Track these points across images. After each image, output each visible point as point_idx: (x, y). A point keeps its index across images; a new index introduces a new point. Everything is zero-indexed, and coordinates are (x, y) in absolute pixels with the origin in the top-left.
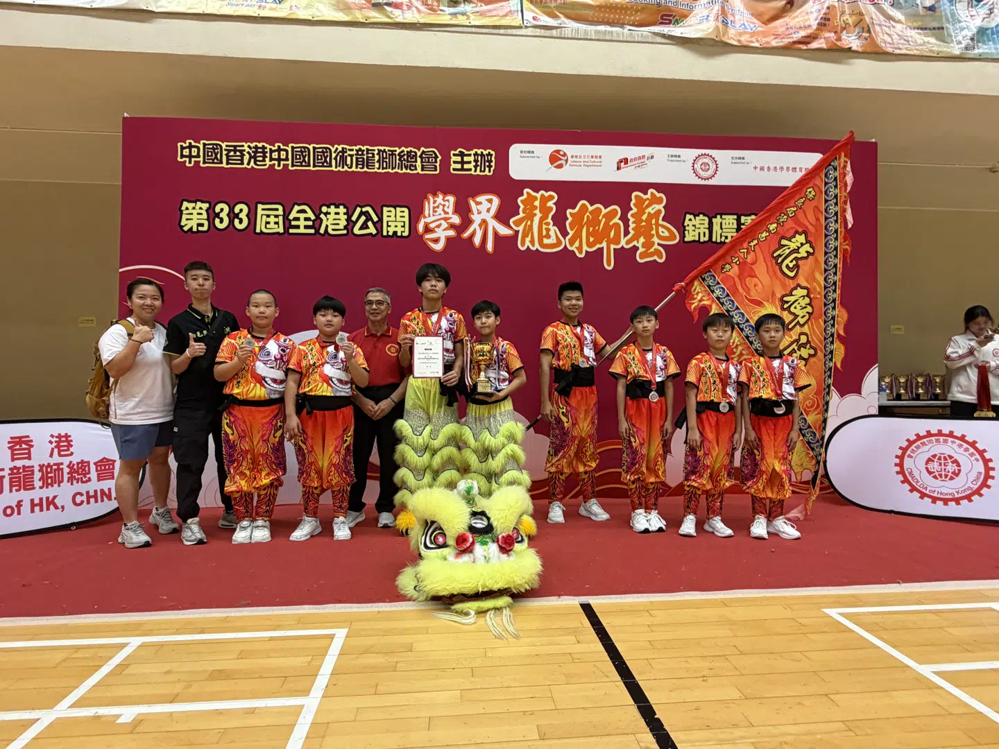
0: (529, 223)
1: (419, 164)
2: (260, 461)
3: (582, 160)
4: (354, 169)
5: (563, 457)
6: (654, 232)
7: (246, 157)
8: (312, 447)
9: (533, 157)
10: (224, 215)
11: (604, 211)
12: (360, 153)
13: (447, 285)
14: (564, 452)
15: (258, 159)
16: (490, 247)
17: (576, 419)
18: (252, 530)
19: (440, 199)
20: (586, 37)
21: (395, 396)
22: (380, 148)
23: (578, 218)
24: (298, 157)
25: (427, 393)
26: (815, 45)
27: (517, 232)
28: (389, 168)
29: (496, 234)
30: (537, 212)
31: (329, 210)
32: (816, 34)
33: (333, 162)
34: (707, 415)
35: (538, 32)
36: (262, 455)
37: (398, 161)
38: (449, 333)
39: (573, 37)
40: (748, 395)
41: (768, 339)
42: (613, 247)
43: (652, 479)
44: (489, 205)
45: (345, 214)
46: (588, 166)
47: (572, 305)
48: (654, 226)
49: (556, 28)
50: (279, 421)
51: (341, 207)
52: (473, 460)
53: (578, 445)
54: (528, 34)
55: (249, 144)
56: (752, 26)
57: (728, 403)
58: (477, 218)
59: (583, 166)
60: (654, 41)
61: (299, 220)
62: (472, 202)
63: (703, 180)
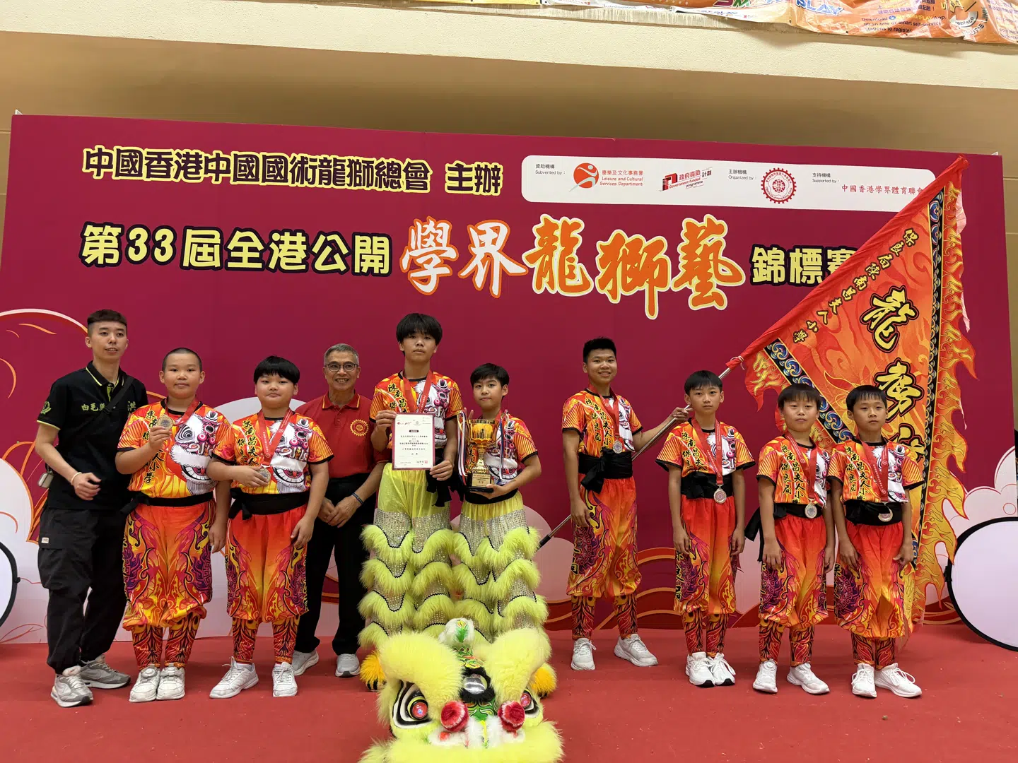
0: (547, 259)
1: (403, 180)
2: (174, 583)
3: (617, 177)
4: (317, 184)
5: (592, 576)
6: (711, 270)
7: (174, 168)
8: (247, 566)
9: (554, 173)
10: (140, 243)
11: (646, 243)
12: (325, 164)
13: (437, 342)
14: (593, 569)
15: (189, 170)
16: (496, 289)
17: (609, 523)
18: (160, 680)
19: (430, 226)
20: (623, 20)
21: (362, 492)
22: (352, 158)
23: (611, 252)
24: (243, 168)
25: (409, 490)
26: (916, 33)
27: (531, 271)
28: (364, 185)
29: (504, 273)
30: (558, 244)
31: (282, 238)
32: (918, 20)
33: (290, 176)
34: (789, 522)
35: (561, 13)
36: (178, 573)
37: (375, 176)
38: (440, 408)
39: (606, 19)
40: (841, 494)
41: (867, 419)
42: (657, 290)
43: (717, 610)
44: (495, 235)
45: (303, 243)
46: (624, 184)
47: (603, 368)
48: (712, 263)
49: (584, 8)
50: (203, 526)
51: (299, 234)
52: (468, 580)
53: (612, 559)
54: (547, 15)
55: (178, 150)
56: (836, 8)
57: (816, 505)
58: (478, 252)
59: (618, 184)
60: (710, 26)
61: (242, 251)
62: (472, 231)
63: (777, 203)
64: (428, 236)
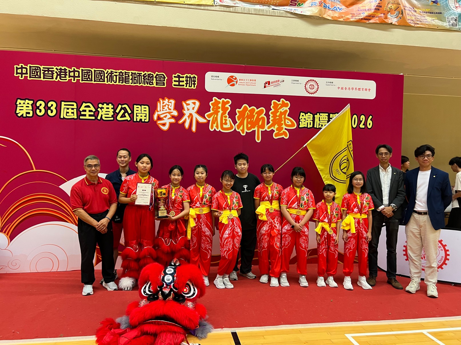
0: (216, 116)
1: (154, 81)
3: (245, 82)
4: (117, 83)
6: (283, 122)
7: (55, 75)
9: (219, 79)
10: (42, 108)
11: (256, 110)
12: (121, 74)
15: (62, 76)
16: (194, 129)
19: (166, 100)
20: (249, 13)
23: (242, 114)
24: (85, 75)
26: (373, 21)
27: (209, 121)
28: (138, 83)
29: (197, 122)
30: (220, 110)
31: (103, 106)
32: (374, 15)
33: (106, 79)
35: (223, 9)
39: (242, 12)
42: (261, 130)
44: (194, 106)
45: (112, 108)
46: (248, 85)
48: (283, 119)
49: (233, 7)
51: (110, 105)
54: (217, 10)
55: (56, 67)
58: (186, 113)
59: (245, 85)
60: (286, 16)
61: (86, 112)
62: (184, 104)
63: (311, 94)
64: (165, 106)
